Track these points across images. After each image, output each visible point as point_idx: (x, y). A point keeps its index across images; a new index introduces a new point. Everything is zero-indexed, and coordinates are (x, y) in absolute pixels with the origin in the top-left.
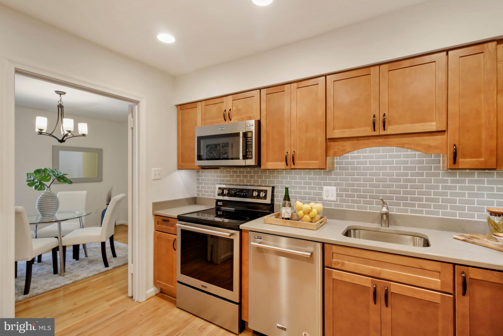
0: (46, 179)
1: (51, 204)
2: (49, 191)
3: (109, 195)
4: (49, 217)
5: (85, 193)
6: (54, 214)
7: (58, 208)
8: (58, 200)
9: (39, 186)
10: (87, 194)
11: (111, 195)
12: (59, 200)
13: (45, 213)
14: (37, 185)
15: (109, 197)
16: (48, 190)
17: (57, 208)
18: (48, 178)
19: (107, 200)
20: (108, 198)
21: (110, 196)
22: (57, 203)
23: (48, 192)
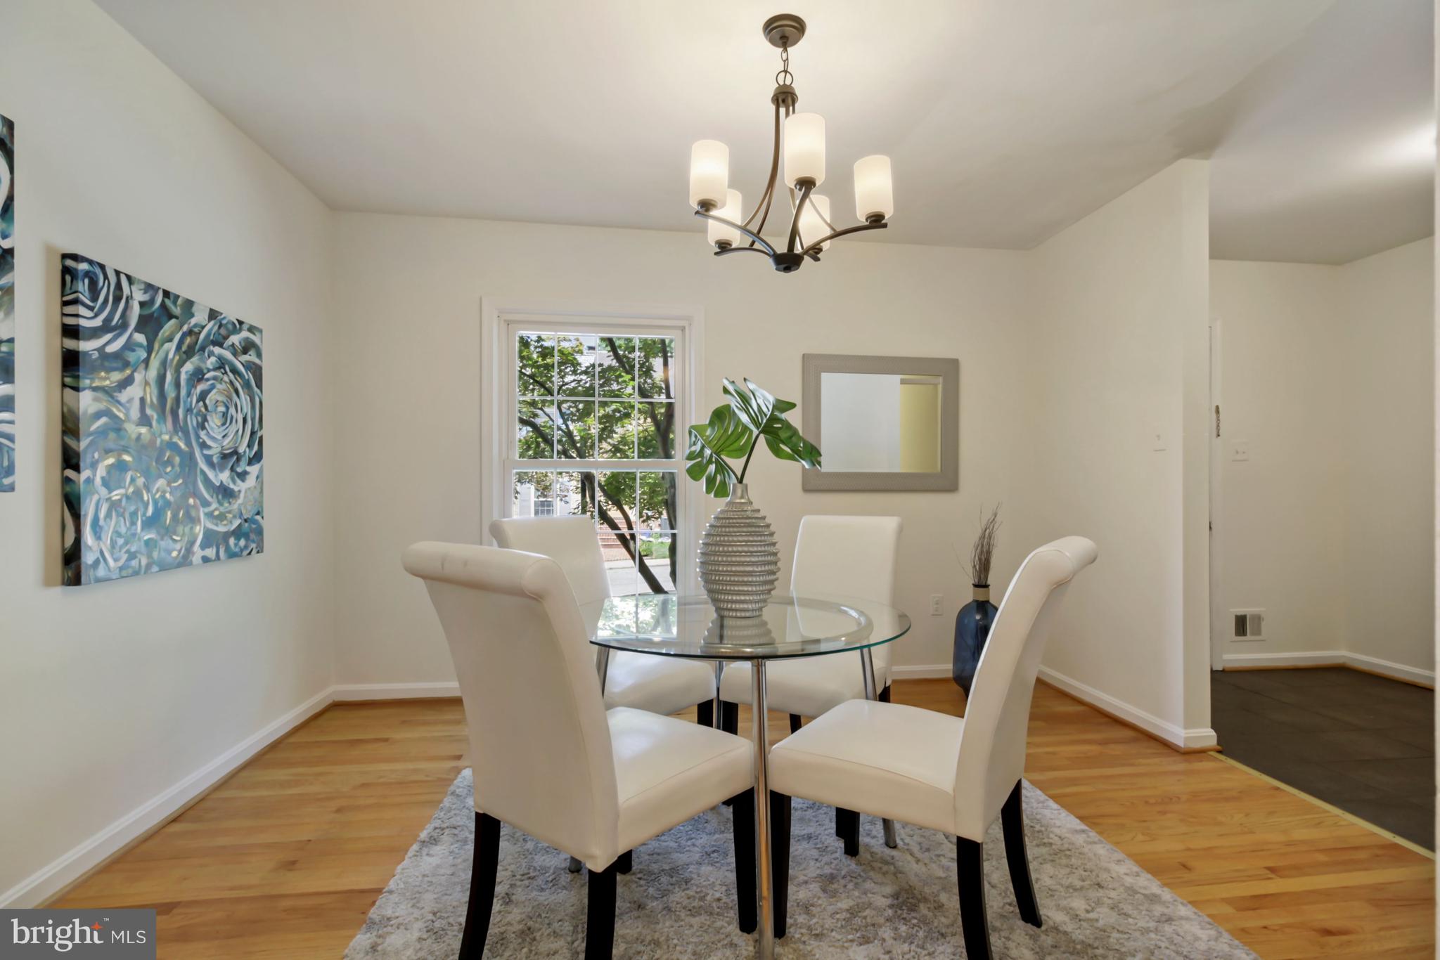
0: (736, 446)
1: (743, 559)
2: (742, 497)
3: (983, 545)
4: (744, 622)
5: (889, 524)
6: (760, 609)
7: (776, 583)
8: (774, 544)
9: (719, 477)
10: (901, 530)
11: (989, 545)
12: (777, 546)
13: (728, 601)
14: (710, 475)
15: (982, 552)
16: (739, 492)
17: (772, 582)
18: (741, 444)
19: (975, 566)
20: (980, 559)
21: (989, 553)
22: (769, 558)
23: (738, 501)
